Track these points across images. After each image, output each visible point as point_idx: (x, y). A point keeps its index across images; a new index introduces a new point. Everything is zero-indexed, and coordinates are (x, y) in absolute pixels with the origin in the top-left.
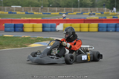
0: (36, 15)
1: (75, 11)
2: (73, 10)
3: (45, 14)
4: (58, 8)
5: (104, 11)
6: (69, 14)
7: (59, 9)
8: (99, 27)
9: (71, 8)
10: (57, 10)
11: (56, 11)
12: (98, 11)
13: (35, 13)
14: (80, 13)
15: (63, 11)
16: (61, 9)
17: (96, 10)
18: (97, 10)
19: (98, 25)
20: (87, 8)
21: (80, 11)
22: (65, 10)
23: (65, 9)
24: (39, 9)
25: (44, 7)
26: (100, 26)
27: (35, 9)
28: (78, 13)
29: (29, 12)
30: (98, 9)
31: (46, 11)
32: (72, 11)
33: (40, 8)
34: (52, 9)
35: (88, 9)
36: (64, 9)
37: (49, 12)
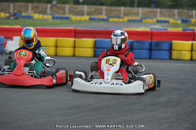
0: (38, 20)
1: (126, 14)
2: (122, 12)
3: (57, 18)
4: (90, 6)
5: (192, 18)
6: (111, 20)
7: (93, 10)
8: (96, 46)
9: (118, 8)
10: (88, 12)
11: (85, 13)
12: (178, 16)
13: (36, 16)
14: (139, 18)
15: (100, 13)
16: (96, 10)
17: (174, 15)
18: (176, 14)
19: (95, 42)
20: (155, 10)
21: (138, 14)
22: (104, 12)
23: (106, 10)
24: (46, 8)
25: (58, 3)
26: (98, 45)
27: (38, 7)
28: (135, 18)
29: (24, 14)
30: (178, 13)
31: (61, 12)
32: (120, 13)
33: (49, 6)
34: (75, 8)
35: (157, 12)
36: (102, 10)
37: (69, 14)
